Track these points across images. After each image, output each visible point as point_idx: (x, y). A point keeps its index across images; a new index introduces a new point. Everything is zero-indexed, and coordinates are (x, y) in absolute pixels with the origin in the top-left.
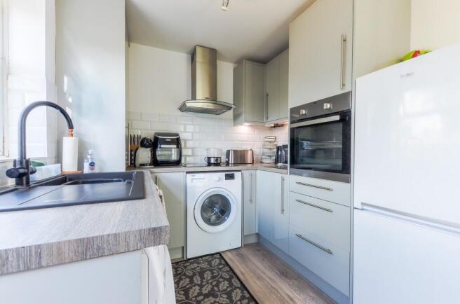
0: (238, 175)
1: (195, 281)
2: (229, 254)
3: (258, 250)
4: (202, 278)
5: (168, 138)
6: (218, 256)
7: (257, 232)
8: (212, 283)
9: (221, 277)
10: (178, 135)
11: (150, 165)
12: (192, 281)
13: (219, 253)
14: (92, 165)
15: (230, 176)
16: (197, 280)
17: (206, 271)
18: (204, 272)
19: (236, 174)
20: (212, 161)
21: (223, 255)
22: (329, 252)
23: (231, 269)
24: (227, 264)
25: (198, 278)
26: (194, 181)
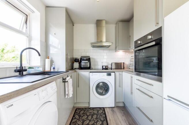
0: (113, 74)
1: (89, 118)
2: (108, 109)
3: (122, 110)
4: (92, 117)
5: (85, 58)
6: (103, 109)
7: (123, 101)
8: (95, 120)
9: (100, 119)
10: (89, 57)
11: (78, 69)
12: (87, 118)
13: (104, 108)
14: (54, 68)
15: (109, 75)
16: (90, 118)
17: (95, 114)
18: (94, 115)
19: (112, 73)
20: (104, 67)
21: (105, 109)
22: (152, 121)
23: (106, 116)
24: (105, 114)
25: (91, 117)
26: (93, 76)
